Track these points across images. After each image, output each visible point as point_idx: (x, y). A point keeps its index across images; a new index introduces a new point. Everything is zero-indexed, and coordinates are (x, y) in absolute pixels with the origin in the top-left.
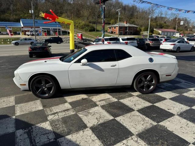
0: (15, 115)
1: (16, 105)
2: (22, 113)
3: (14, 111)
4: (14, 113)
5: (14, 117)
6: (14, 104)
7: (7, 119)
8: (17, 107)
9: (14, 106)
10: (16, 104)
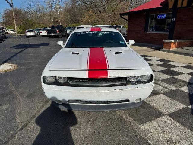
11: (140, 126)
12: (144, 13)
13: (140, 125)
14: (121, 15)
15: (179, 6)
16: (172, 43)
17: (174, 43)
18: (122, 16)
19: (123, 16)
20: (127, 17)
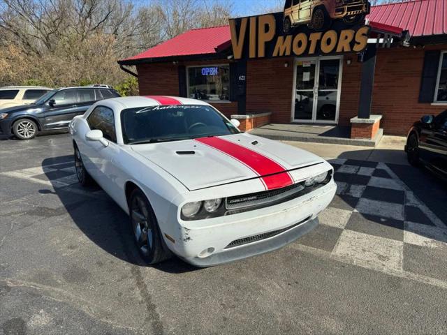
0: (353, 212)
1: (343, 228)
2: (340, 210)
3: (350, 219)
4: (353, 216)
5: (355, 211)
6: (345, 232)
7: (366, 212)
8: (343, 223)
9: (347, 228)
10: (342, 230)
11: (332, 253)
12: (174, 63)
13: (331, 251)
14: (120, 62)
15: (252, 55)
16: (247, 120)
17: (250, 120)
18: (124, 66)
19: (126, 65)
20: (133, 69)
